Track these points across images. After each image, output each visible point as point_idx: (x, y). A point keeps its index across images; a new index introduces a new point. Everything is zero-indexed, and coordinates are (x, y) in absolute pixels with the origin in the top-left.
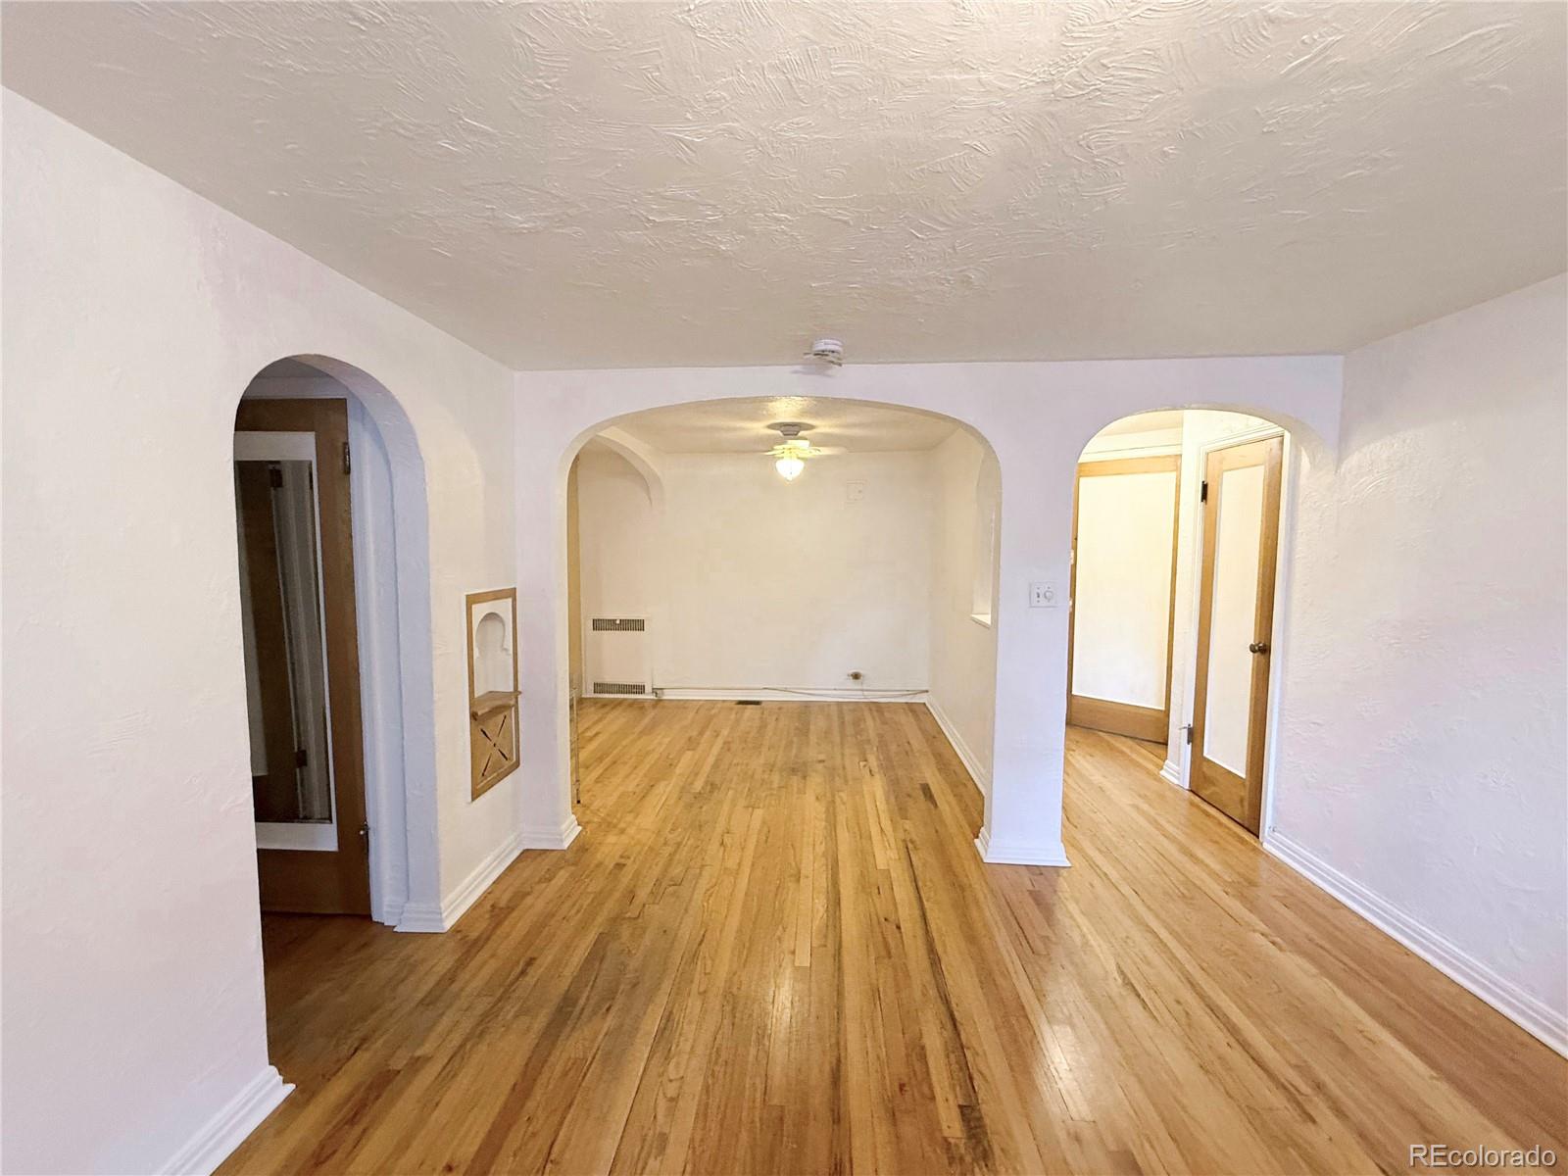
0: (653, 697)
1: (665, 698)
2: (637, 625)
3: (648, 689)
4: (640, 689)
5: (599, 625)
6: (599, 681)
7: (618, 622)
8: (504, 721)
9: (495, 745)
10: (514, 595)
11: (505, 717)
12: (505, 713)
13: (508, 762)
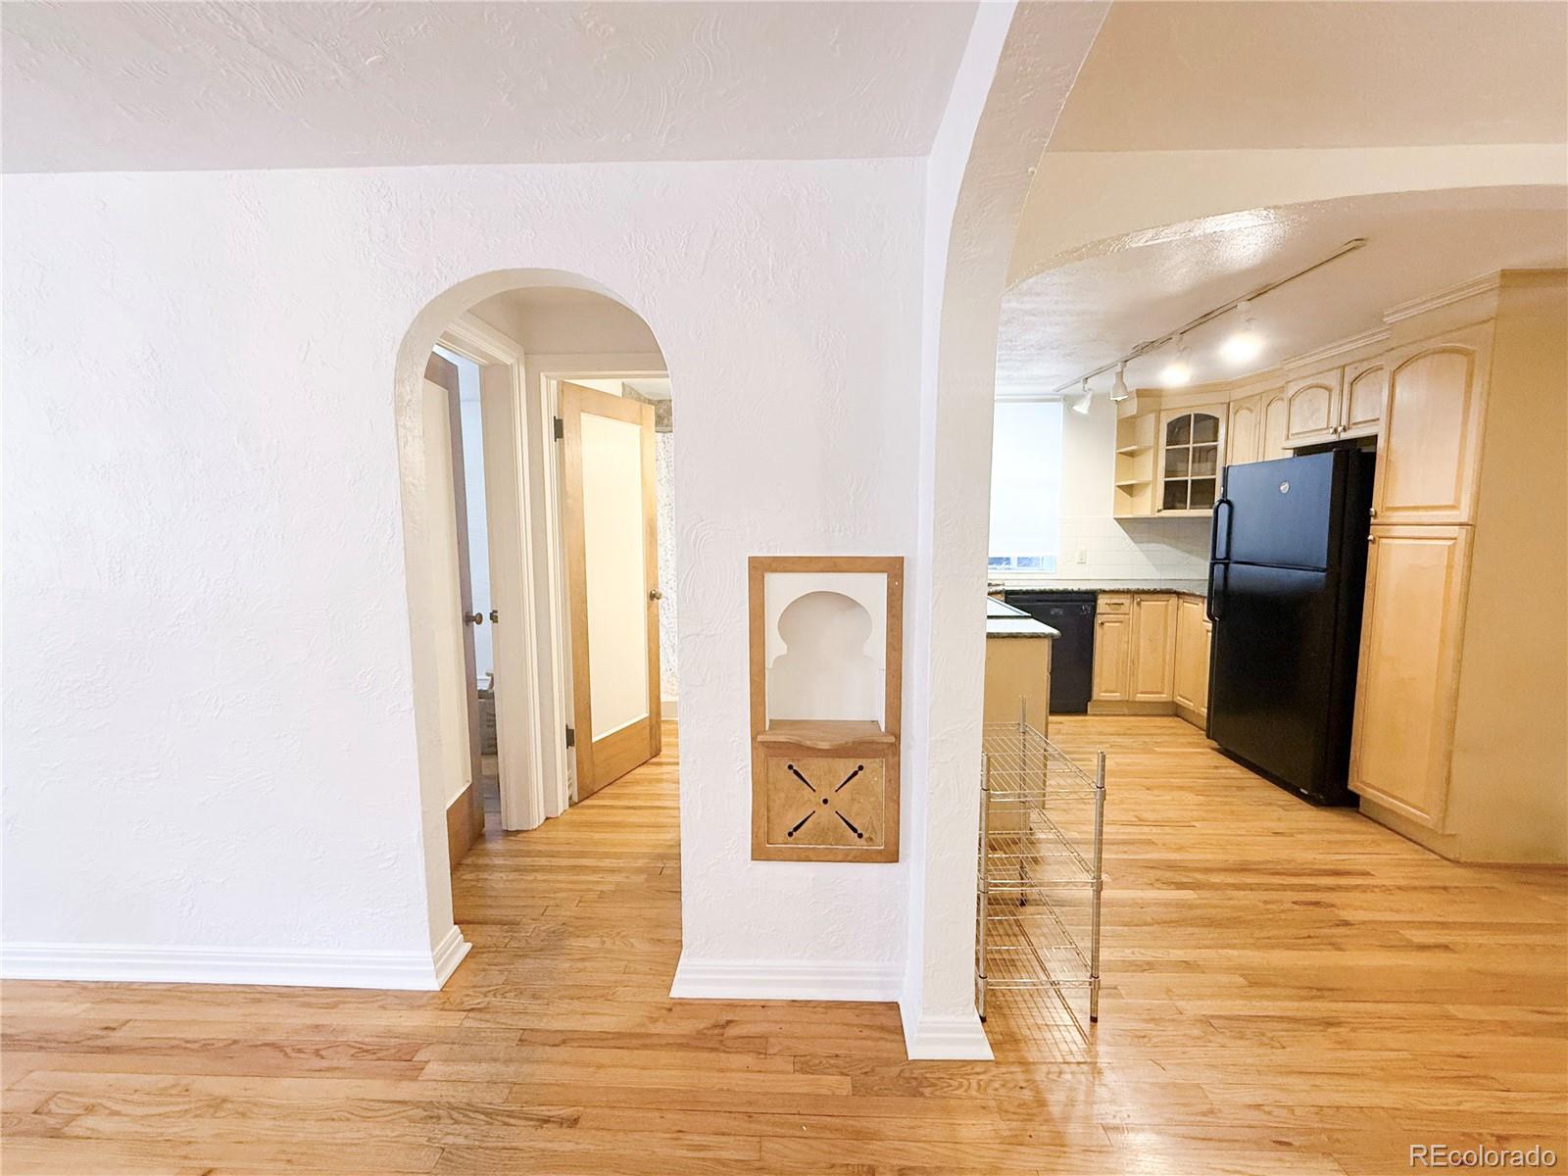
8: (855, 773)
9: (825, 801)
10: (894, 569)
11: (861, 768)
12: (860, 762)
13: (862, 841)
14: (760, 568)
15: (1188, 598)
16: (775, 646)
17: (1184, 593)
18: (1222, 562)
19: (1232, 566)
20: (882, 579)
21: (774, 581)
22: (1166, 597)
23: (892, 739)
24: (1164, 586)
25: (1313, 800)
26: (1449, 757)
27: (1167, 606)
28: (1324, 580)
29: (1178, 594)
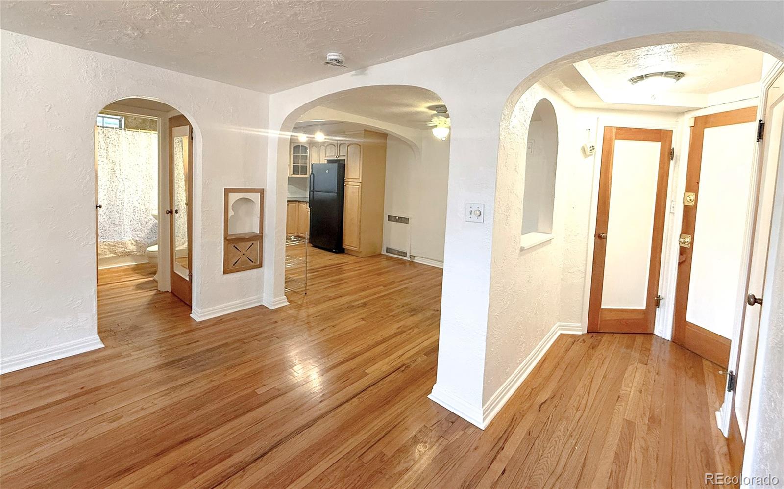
0: (409, 259)
1: (415, 261)
2: (405, 220)
3: (408, 255)
4: (404, 254)
5: (391, 218)
6: (389, 247)
7: (397, 218)
8: (251, 245)
9: (244, 254)
10: (262, 192)
11: (253, 244)
12: (253, 242)
13: (253, 263)
14: (227, 192)
15: (301, 202)
16: (231, 213)
17: (301, 201)
18: (312, 191)
19: (315, 192)
20: (259, 194)
21: (231, 195)
22: (295, 202)
23: (261, 235)
24: (295, 199)
25: (336, 252)
26: (360, 233)
27: (296, 206)
28: (336, 197)
29: (299, 201)
